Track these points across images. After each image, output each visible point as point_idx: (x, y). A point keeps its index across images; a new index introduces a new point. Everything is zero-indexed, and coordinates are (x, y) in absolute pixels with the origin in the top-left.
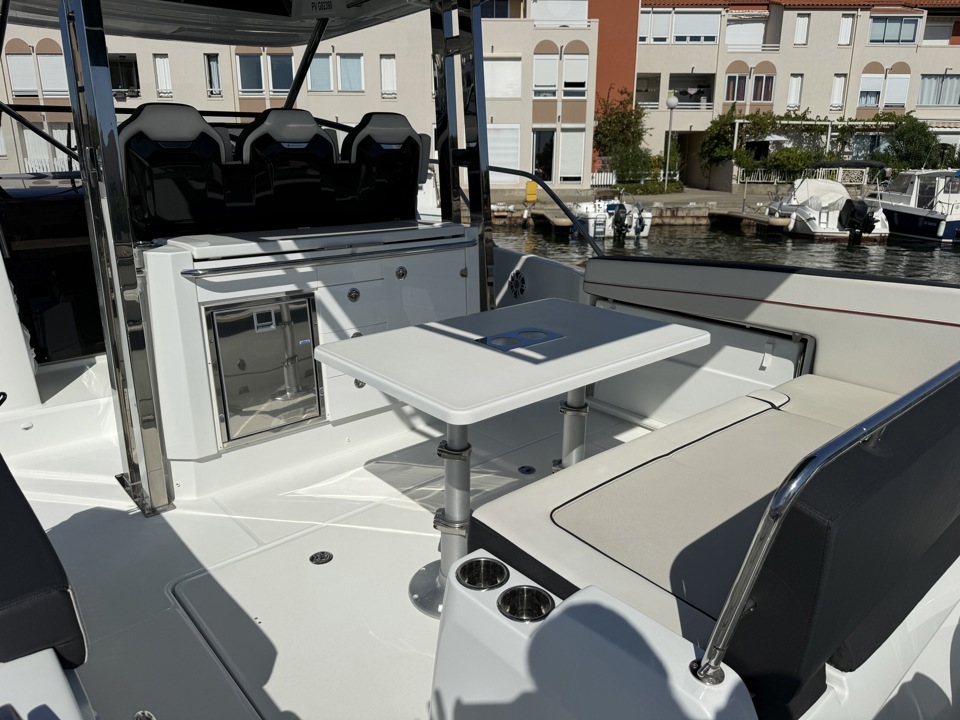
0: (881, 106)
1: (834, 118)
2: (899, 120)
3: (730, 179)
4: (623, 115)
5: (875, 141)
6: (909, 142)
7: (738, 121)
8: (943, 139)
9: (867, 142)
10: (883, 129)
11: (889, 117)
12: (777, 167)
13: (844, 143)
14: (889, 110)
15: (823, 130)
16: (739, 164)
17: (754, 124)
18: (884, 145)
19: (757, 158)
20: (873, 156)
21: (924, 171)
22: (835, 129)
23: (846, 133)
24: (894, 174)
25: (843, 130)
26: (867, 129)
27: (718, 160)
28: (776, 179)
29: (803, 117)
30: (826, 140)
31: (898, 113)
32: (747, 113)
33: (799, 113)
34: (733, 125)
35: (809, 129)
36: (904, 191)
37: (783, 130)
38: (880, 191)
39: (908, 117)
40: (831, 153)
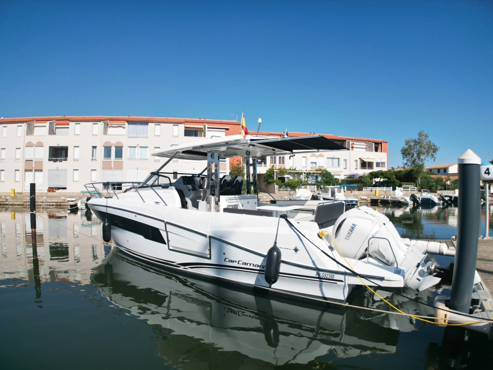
0: (317, 166)
1: (304, 170)
2: (323, 171)
3: (275, 189)
4: (238, 168)
5: (317, 177)
6: (326, 178)
7: (275, 171)
8: (335, 177)
9: (314, 177)
10: (319, 174)
11: (320, 170)
12: (289, 185)
13: (308, 178)
14: (320, 168)
15: (301, 174)
16: (277, 184)
17: (281, 172)
18: (320, 179)
19: (282, 182)
20: (317, 182)
21: (331, 186)
22: (305, 173)
23: (308, 175)
24: (324, 188)
25: (307, 174)
26: (314, 173)
27: (270, 183)
28: (289, 189)
29: (295, 170)
30: (302, 177)
31: (322, 169)
32: (277, 168)
33: (294, 168)
34: (274, 172)
35: (297, 173)
36: (327, 192)
37: (289, 173)
38: (320, 192)
39: (325, 170)
40: (304, 181)
